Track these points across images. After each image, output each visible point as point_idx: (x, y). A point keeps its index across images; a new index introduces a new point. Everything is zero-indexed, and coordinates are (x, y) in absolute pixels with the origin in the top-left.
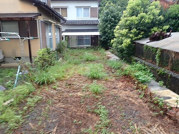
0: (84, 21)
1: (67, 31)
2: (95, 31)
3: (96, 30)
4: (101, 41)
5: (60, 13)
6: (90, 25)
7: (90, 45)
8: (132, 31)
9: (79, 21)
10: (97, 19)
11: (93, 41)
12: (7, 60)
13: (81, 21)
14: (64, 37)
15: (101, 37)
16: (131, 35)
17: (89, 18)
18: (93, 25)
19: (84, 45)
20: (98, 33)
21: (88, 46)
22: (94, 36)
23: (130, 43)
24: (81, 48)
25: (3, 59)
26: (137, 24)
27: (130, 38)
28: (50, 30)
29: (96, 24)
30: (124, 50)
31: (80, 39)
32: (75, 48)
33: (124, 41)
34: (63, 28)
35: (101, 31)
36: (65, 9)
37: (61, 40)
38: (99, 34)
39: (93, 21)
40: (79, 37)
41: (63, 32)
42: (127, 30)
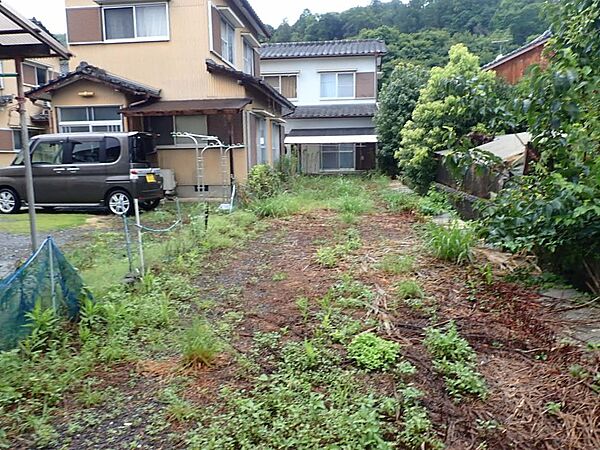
0: (338, 107)
1: (295, 133)
2: (366, 131)
3: (369, 131)
4: (381, 157)
5: (279, 88)
6: (355, 117)
7: (353, 170)
8: (431, 132)
9: (325, 107)
10: (374, 102)
11: (362, 158)
12: (181, 191)
13: (332, 107)
14: (289, 147)
15: (381, 148)
16: (430, 140)
17: (351, 100)
18: (361, 117)
19: (338, 168)
20: (372, 139)
21: (347, 170)
22: (363, 144)
23: (426, 155)
24: (329, 175)
25: (175, 189)
26: (442, 118)
27: (426, 144)
28: (263, 132)
29: (370, 114)
30: (418, 171)
31: (328, 154)
32: (315, 175)
33: (416, 153)
34: (288, 127)
35: (380, 132)
36: (292, 79)
37: (283, 153)
38: (376, 141)
39: (362, 107)
40: (325, 146)
41: (286, 135)
42: (421, 130)
